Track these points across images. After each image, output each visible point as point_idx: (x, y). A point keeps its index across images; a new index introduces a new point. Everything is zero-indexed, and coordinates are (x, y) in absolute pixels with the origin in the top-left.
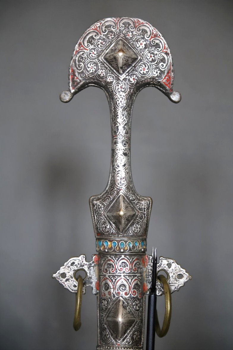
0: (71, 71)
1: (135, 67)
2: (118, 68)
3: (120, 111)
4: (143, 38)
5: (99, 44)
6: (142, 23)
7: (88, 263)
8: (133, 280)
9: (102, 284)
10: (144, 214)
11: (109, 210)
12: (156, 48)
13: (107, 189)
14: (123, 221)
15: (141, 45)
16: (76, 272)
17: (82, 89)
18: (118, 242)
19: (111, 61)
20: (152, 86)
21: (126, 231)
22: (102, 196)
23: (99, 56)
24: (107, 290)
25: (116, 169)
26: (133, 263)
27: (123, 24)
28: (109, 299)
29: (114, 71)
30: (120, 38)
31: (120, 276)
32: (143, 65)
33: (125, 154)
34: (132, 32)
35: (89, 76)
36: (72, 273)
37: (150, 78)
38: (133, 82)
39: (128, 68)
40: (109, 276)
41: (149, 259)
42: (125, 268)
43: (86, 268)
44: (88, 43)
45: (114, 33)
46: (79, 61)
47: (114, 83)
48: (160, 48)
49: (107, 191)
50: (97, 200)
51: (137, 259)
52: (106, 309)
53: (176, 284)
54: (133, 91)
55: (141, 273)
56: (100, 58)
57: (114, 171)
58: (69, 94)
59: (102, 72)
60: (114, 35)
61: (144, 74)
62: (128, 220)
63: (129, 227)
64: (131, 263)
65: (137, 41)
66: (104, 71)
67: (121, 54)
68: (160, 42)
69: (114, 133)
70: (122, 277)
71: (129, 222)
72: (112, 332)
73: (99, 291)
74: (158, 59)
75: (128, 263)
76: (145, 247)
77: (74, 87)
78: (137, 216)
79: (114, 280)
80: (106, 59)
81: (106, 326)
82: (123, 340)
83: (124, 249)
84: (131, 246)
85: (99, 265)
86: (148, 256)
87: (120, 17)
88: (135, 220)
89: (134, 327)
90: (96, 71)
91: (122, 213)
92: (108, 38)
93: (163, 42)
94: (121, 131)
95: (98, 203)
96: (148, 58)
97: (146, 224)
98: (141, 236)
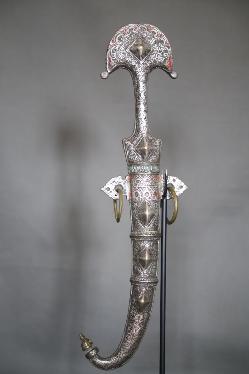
0: (107, 58)
1: (149, 55)
2: (139, 56)
3: (141, 84)
4: (153, 37)
5: (126, 41)
6: (152, 27)
7: (123, 181)
8: (153, 190)
9: (134, 193)
10: (158, 149)
11: (137, 147)
12: (162, 43)
13: (134, 134)
14: (147, 153)
15: (152, 41)
16: (116, 186)
17: (115, 70)
18: (144, 166)
19: (135, 52)
20: (160, 68)
21: (148, 160)
22: (131, 138)
23: (126, 49)
24: (137, 196)
25: (140, 121)
26: (153, 179)
27: (140, 28)
28: (139, 202)
29: (137, 58)
30: (139, 37)
31: (145, 187)
32: (154, 54)
33: (145, 111)
34: (146, 33)
35: (120, 62)
36: (113, 187)
37: (159, 63)
38: (149, 65)
39: (145, 56)
40: (138, 188)
41: (162, 177)
42: (148, 183)
43: (122, 184)
44: (118, 40)
45: (135, 34)
46: (113, 52)
47: (136, 66)
48: (164, 43)
49: (135, 134)
50: (128, 141)
51: (155, 177)
52: (137, 208)
53: (178, 192)
54: (149, 71)
55: (157, 185)
56: (127, 50)
57: (139, 122)
58: (107, 74)
59: (128, 59)
60: (135, 35)
61: (155, 60)
62: (149, 152)
63: (149, 157)
64: (152, 179)
65: (150, 39)
66: (130, 58)
67: (141, 47)
68: (164, 39)
69: (137, 98)
70: (147, 188)
71: (150, 154)
72: (142, 221)
73: (132, 198)
74: (163, 50)
75: (149, 180)
76: (159, 170)
77: (110, 68)
78: (154, 150)
79: (141, 190)
80: (131, 51)
81: (137, 218)
82: (149, 226)
83: (147, 171)
84: (151, 168)
85: (131, 182)
86: (161, 176)
87: (138, 24)
88: (153, 152)
89: (155, 218)
90: (124, 58)
91: (146, 148)
92: (131, 37)
93: (165, 39)
94: (143, 96)
95: (129, 142)
96: (157, 50)
97: (159, 155)
98: (157, 163)
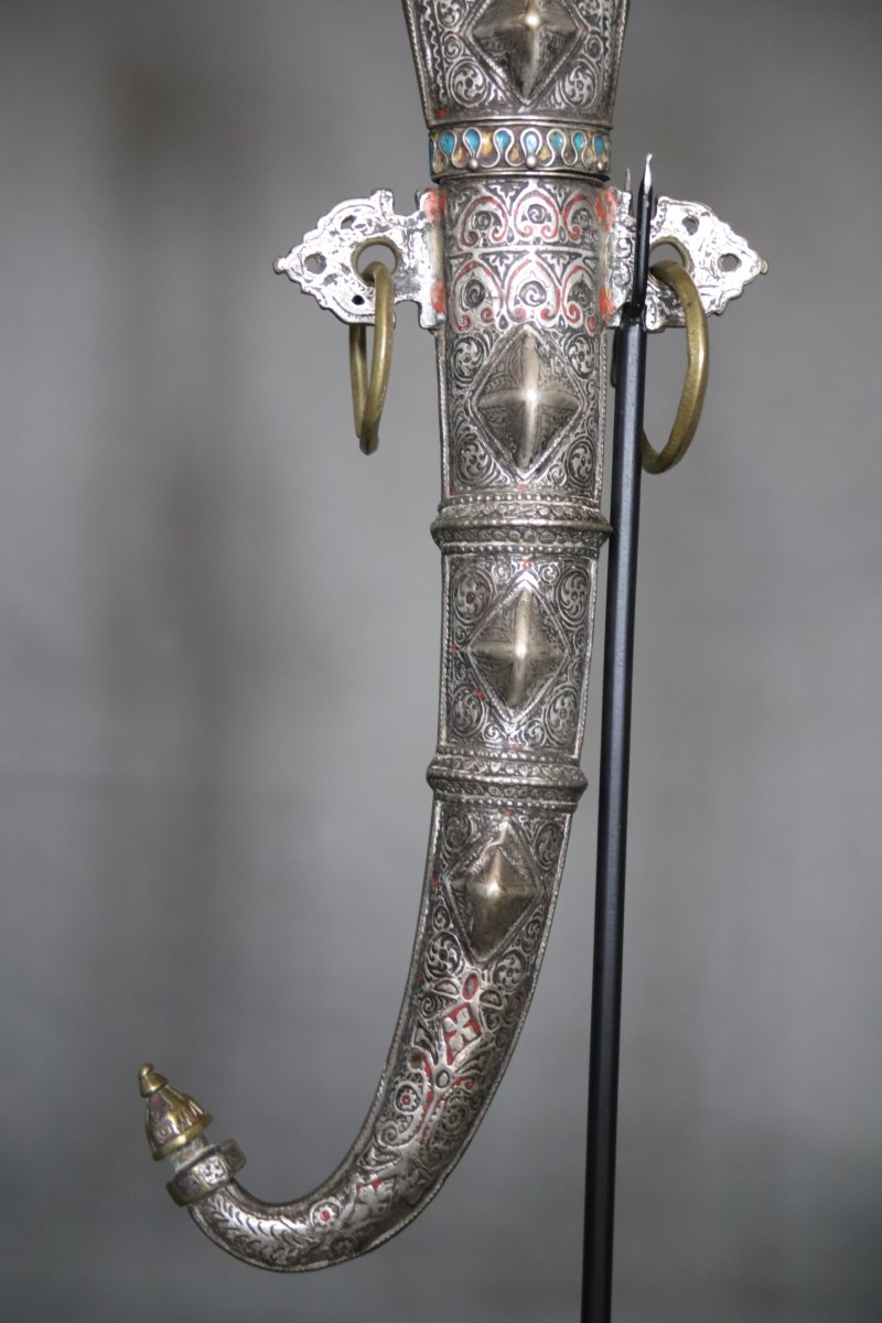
7: (402, 219)
8: (569, 269)
9: (459, 286)
10: (605, 39)
11: (483, 17)
14: (537, 49)
16: (361, 250)
18: (518, 128)
21: (543, 93)
24: (476, 305)
26: (567, 211)
28: (486, 337)
31: (525, 252)
36: (345, 256)
40: (484, 256)
41: (620, 202)
42: (539, 227)
43: (396, 236)
51: (582, 198)
52: (475, 371)
53: (715, 288)
55: (593, 248)
62: (552, 51)
63: (553, 81)
64: (563, 209)
70: (532, 256)
71: (555, 61)
72: (499, 445)
73: (448, 317)
75: (550, 210)
76: (605, 159)
78: (581, 41)
79: (502, 270)
81: (474, 429)
82: (539, 471)
83: (537, 157)
84: (564, 141)
85: (444, 224)
86: (615, 194)
88: (573, 55)
89: (573, 428)
91: (533, 20)
97: (611, 78)
98: (595, 116)
